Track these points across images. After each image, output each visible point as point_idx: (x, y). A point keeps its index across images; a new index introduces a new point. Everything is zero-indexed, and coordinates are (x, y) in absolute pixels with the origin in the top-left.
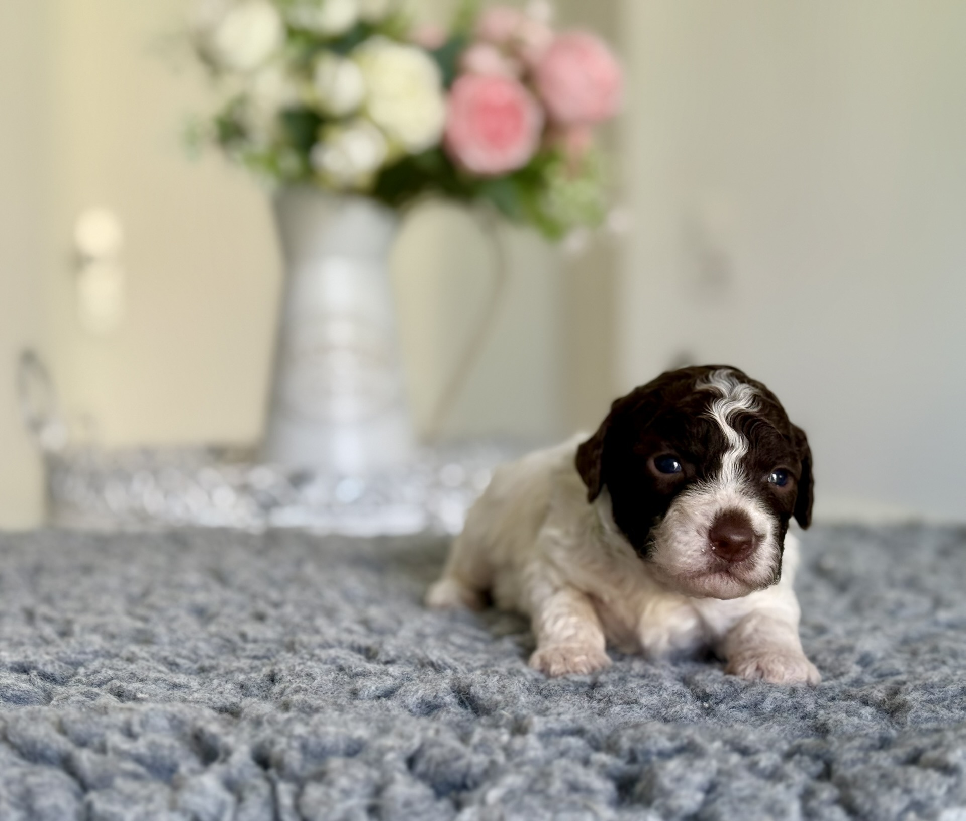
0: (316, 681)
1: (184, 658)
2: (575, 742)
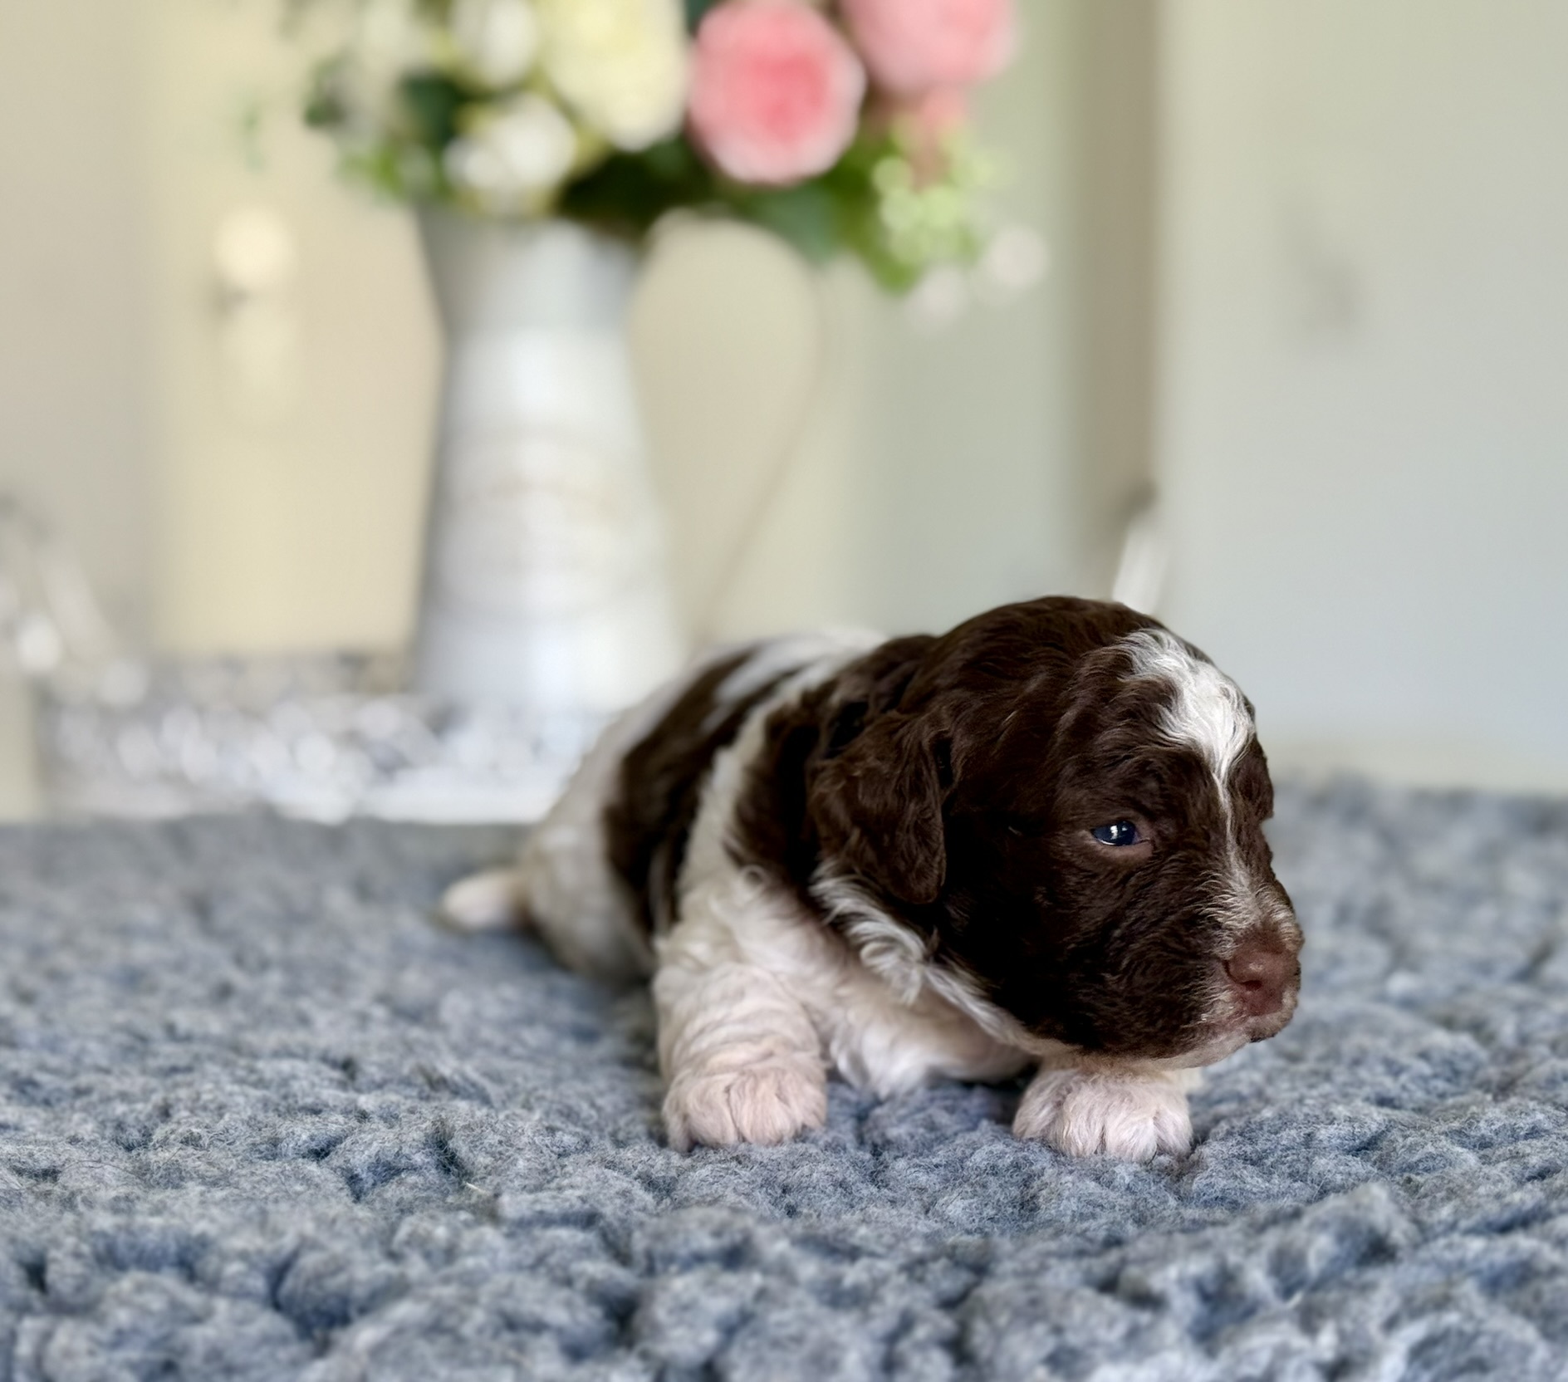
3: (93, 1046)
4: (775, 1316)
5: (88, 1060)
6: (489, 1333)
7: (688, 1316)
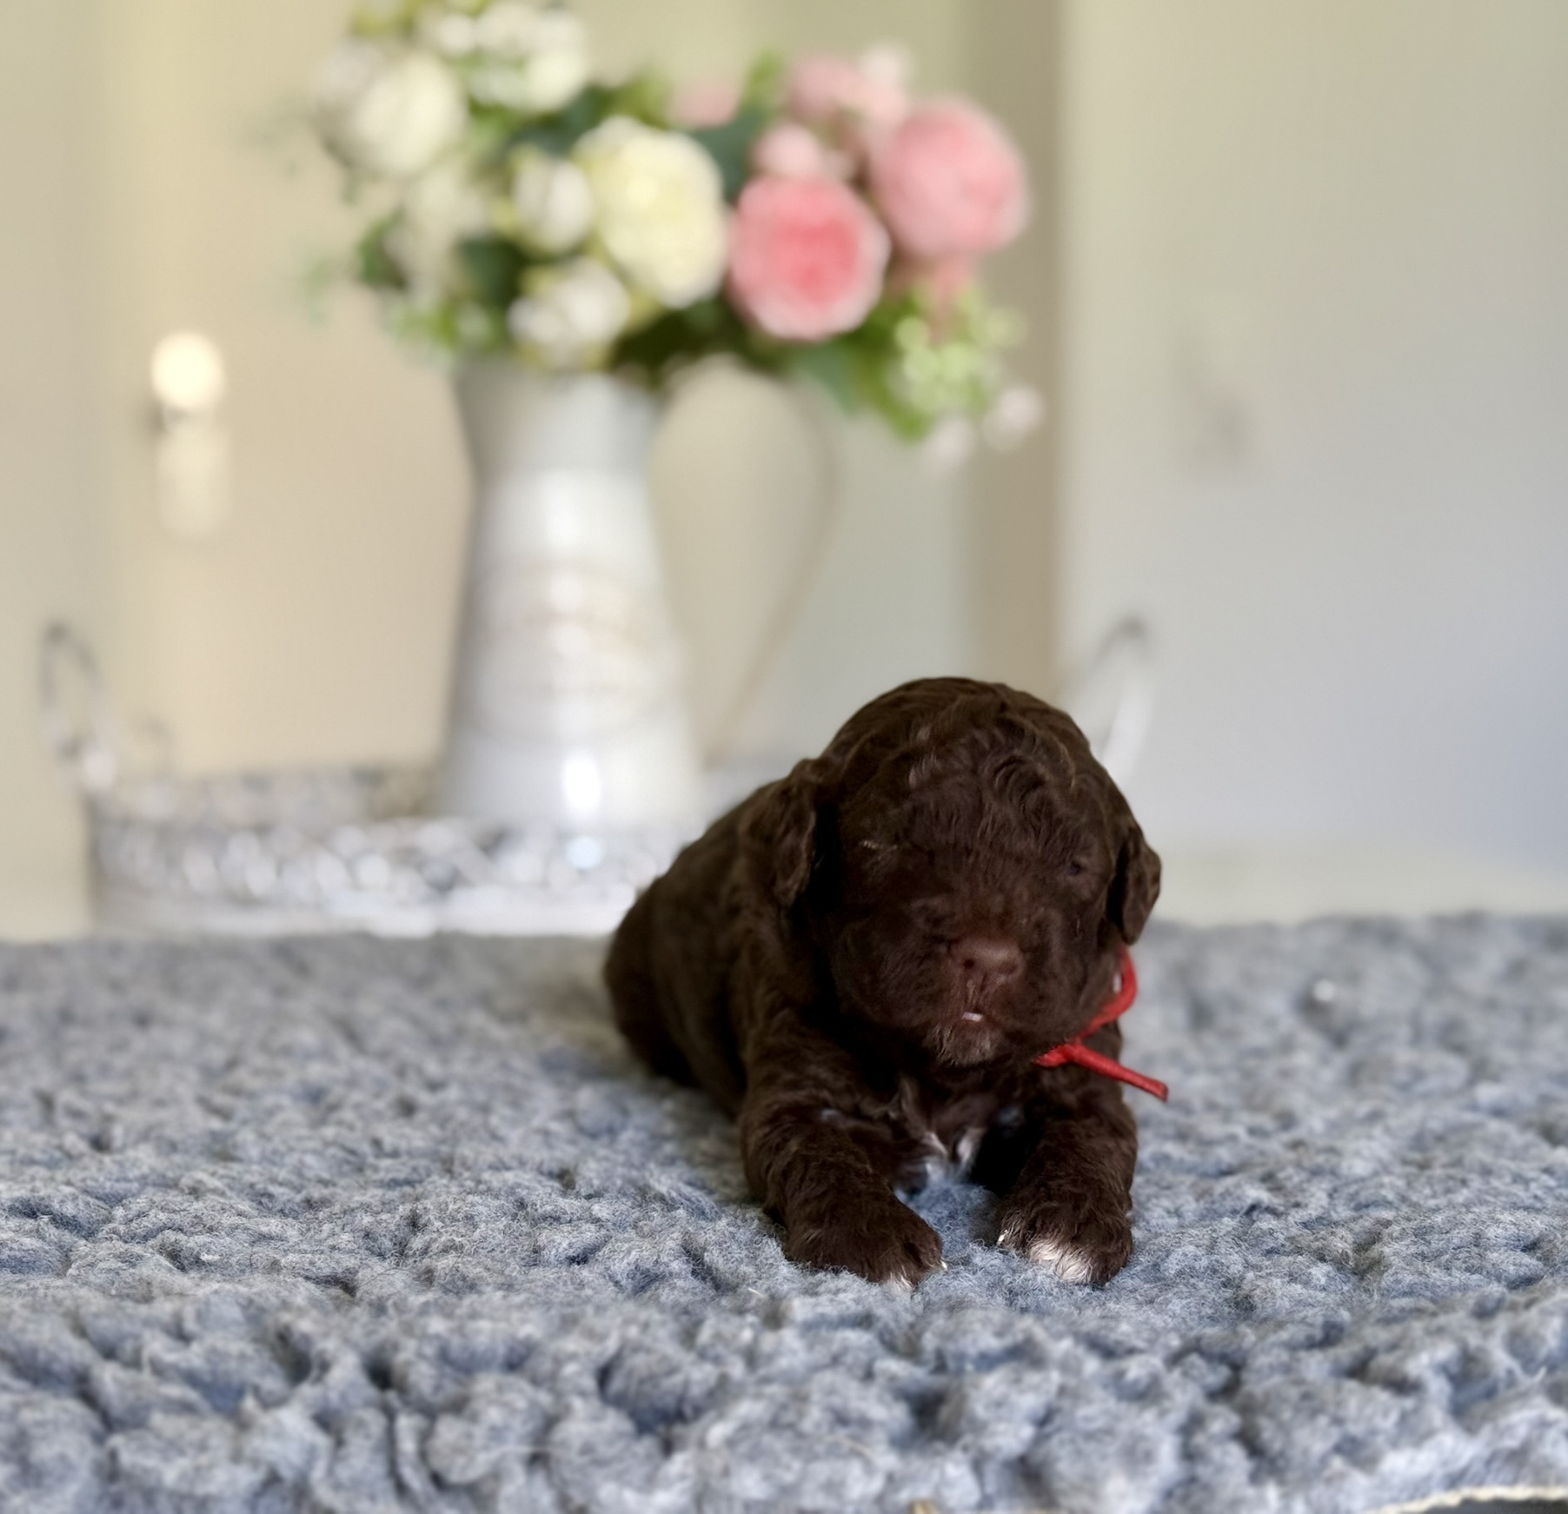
0: (478, 1230)
1: (281, 1184)
2: (856, 1338)
3: (310, 1160)
4: (1083, 1412)
5: (309, 1174)
6: (825, 1429)
7: (1003, 1412)
